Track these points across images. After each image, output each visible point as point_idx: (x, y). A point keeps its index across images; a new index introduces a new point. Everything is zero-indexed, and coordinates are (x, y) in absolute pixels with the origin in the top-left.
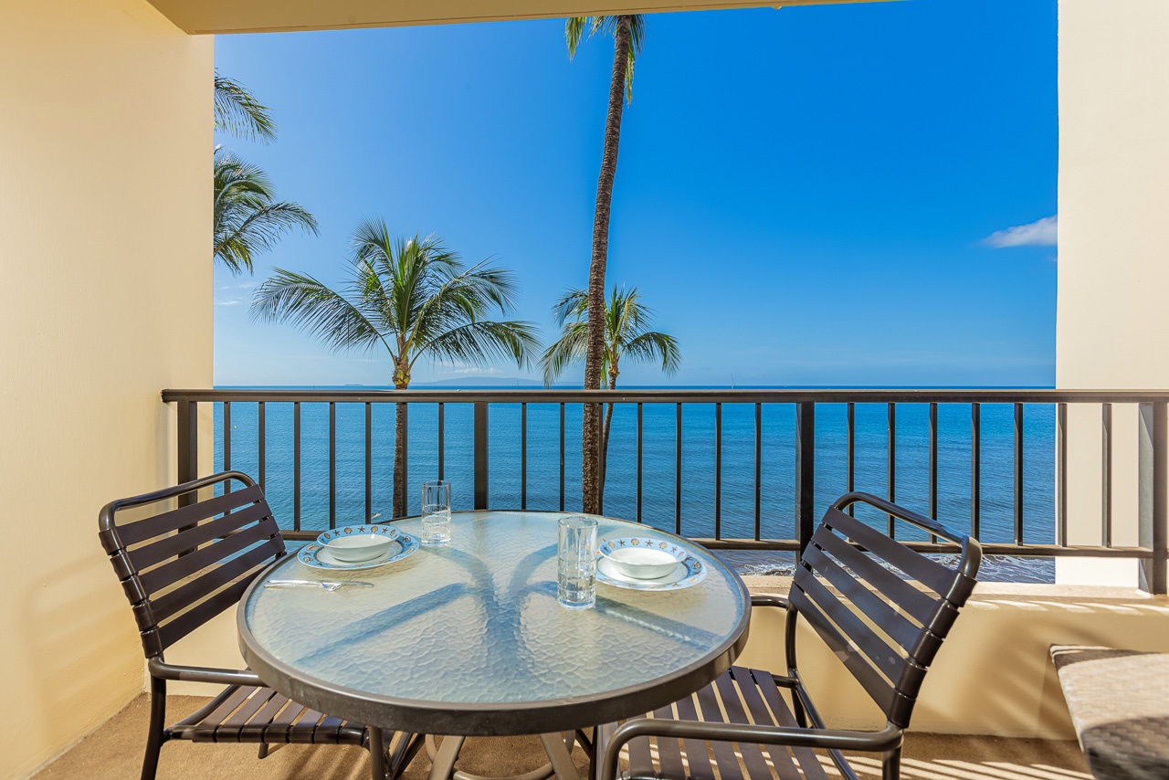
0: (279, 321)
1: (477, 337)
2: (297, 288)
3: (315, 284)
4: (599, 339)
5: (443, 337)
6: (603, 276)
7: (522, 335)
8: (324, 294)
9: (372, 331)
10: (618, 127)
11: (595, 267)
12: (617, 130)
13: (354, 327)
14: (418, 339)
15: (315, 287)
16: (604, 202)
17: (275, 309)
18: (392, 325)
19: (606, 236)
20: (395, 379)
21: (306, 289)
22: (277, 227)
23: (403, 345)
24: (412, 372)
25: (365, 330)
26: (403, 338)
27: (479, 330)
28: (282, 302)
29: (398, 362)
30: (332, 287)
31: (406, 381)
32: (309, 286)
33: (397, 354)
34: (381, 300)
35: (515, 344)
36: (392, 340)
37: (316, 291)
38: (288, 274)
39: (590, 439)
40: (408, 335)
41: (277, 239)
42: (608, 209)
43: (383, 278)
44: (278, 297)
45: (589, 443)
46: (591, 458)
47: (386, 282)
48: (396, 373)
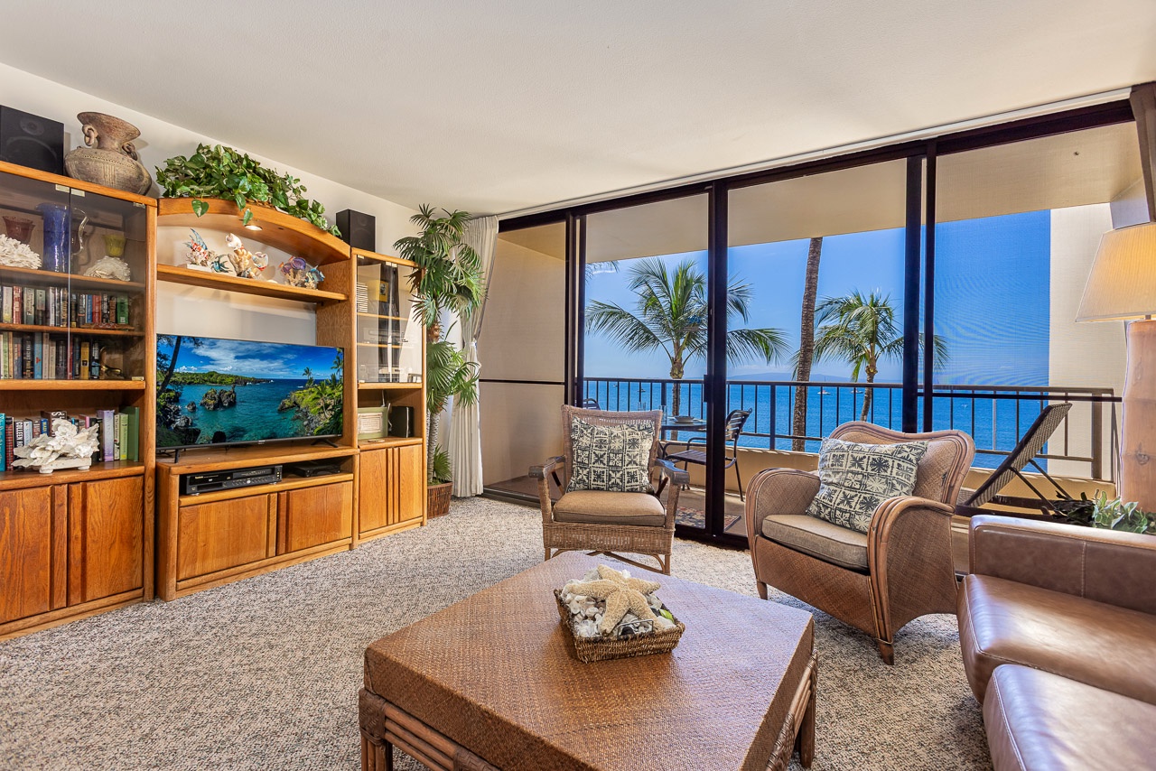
2: (604, 312)
3: (616, 308)
7: (771, 338)
8: (623, 315)
9: (655, 339)
13: (643, 336)
14: (688, 343)
15: (616, 310)
18: (669, 334)
20: (672, 374)
21: (610, 312)
23: (678, 349)
24: (684, 369)
25: (649, 338)
26: (678, 344)
28: (594, 322)
29: (674, 361)
30: (627, 309)
31: (680, 375)
32: (611, 310)
33: (673, 355)
34: (659, 317)
35: (766, 345)
36: (670, 345)
37: (617, 313)
38: (598, 303)
40: (682, 341)
43: (661, 300)
47: (664, 303)
48: (673, 369)
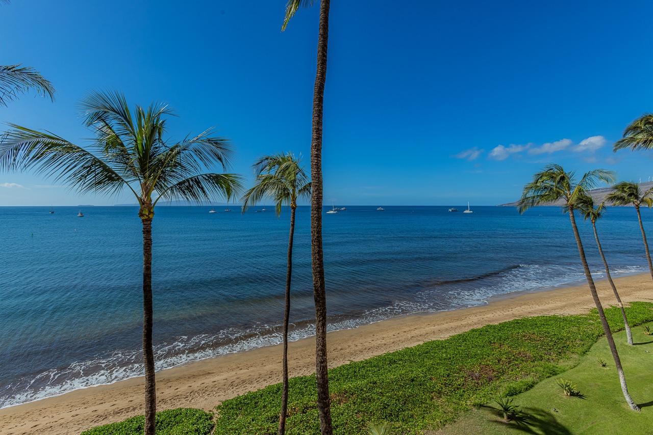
0: (19, 169)
1: (204, 184)
2: (38, 142)
3: (58, 139)
4: (320, 195)
5: (180, 184)
6: (320, 152)
7: (233, 182)
8: (69, 148)
9: (119, 178)
10: (326, 52)
11: (316, 146)
12: (326, 54)
13: (101, 175)
15: (59, 142)
16: (319, 102)
17: (14, 160)
18: (135, 175)
19: (321, 125)
21: (49, 144)
22: (13, 87)
23: (147, 189)
26: (146, 184)
27: (206, 179)
28: (21, 153)
29: (143, 202)
30: (75, 143)
31: (151, 216)
32: (52, 141)
33: (141, 196)
35: (227, 186)
36: (136, 185)
37: (59, 145)
39: (319, 264)
40: (150, 182)
41: (13, 97)
42: (322, 107)
43: (123, 138)
44: (18, 149)
45: (317, 267)
46: (320, 278)
47: (127, 141)
